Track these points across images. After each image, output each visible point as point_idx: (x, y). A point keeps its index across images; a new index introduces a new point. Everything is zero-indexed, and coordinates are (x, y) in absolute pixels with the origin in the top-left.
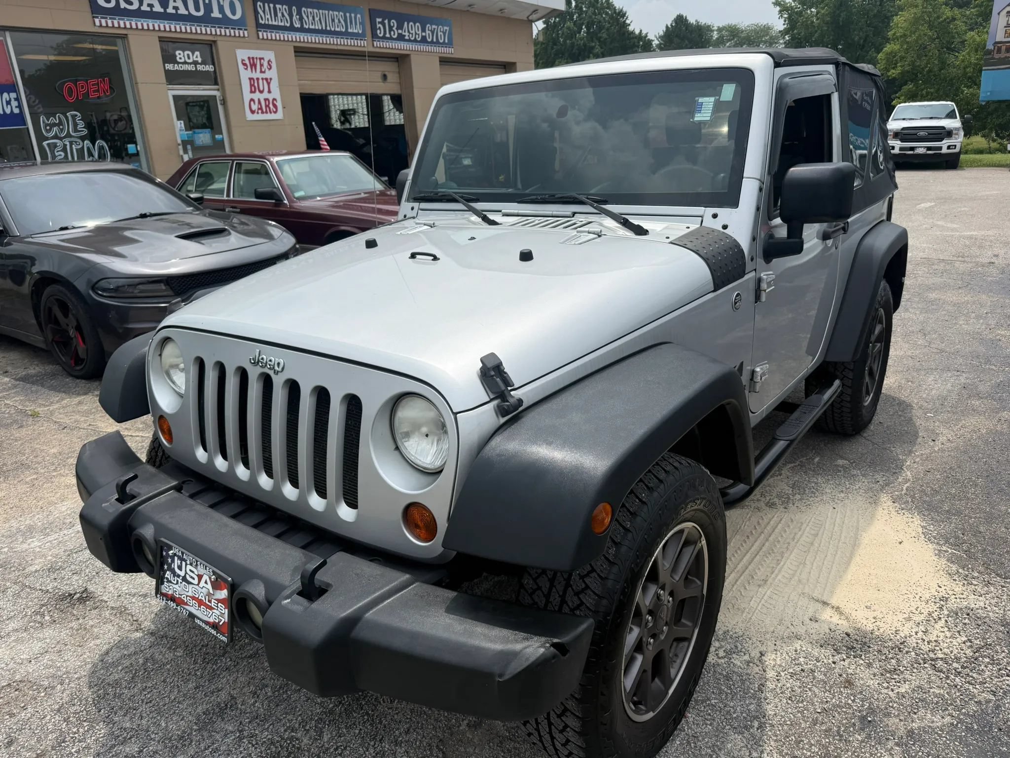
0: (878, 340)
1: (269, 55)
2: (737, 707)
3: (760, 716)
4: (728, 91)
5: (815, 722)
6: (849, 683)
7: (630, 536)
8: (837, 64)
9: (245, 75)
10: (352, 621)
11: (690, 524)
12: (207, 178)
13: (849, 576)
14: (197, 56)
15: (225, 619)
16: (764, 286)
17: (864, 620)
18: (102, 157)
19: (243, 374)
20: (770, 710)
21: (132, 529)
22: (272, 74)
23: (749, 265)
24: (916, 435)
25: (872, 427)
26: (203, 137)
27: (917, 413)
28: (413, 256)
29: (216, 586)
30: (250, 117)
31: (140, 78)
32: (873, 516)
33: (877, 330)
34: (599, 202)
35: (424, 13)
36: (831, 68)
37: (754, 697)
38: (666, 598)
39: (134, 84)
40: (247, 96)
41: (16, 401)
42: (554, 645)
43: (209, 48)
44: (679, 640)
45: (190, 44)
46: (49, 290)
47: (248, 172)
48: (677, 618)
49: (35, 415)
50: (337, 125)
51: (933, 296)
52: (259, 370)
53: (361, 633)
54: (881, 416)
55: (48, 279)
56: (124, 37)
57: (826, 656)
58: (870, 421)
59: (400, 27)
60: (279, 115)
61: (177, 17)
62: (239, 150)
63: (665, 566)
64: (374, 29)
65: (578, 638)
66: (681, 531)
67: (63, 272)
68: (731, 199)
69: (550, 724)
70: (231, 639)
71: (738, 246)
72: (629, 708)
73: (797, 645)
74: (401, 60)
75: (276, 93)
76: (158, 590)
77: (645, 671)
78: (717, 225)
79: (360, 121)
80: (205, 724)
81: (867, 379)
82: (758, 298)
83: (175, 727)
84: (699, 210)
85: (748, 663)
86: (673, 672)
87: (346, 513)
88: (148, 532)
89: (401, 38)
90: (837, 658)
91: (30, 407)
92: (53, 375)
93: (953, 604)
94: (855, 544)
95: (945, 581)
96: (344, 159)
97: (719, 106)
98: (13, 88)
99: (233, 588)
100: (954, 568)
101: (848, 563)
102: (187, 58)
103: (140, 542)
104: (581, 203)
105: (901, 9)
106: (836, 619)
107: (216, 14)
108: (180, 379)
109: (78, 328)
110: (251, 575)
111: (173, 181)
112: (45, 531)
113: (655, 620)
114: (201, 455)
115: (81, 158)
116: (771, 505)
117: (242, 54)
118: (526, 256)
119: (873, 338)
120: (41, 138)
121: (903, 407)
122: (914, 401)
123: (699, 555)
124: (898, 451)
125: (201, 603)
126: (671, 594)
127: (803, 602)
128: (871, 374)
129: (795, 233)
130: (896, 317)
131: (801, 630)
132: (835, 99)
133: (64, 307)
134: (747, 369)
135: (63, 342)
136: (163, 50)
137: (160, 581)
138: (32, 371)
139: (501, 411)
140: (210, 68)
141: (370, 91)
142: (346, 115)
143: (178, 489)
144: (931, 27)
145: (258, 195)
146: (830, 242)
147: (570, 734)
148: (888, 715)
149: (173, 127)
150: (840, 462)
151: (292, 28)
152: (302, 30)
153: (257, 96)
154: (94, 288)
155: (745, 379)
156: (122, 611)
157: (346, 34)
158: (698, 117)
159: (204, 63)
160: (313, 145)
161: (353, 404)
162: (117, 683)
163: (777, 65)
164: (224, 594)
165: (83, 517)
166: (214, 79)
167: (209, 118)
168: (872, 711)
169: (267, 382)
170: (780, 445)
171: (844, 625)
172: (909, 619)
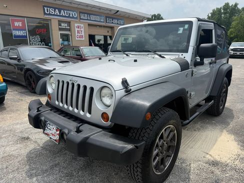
0: (224, 92)
1: (82, 25)
2: (183, 176)
3: (189, 178)
4: (186, 26)
5: (203, 181)
6: (213, 173)
7: (156, 124)
8: (214, 23)
9: (76, 29)
10: (87, 138)
11: (172, 126)
12: (66, 51)
13: (214, 148)
14: (66, 25)
15: (58, 139)
16: (194, 72)
17: (218, 158)
18: (43, 45)
19: (68, 83)
20: (191, 177)
21: (39, 118)
22: (83, 30)
23: (190, 67)
24: (234, 117)
25: (222, 114)
26: (66, 43)
27: (234, 112)
28: (109, 61)
29: (57, 130)
30: (77, 39)
31: (53, 29)
32: (221, 135)
33: (224, 90)
34: (155, 52)
35: (118, 17)
36: (213, 24)
37: (187, 174)
38: (165, 144)
39: (52, 30)
40: (77, 34)
41: (18, 97)
42: (135, 146)
43: (69, 23)
44: (168, 156)
45: (65, 22)
46: (28, 72)
47: (75, 51)
48: (168, 150)
49: (22, 100)
50: (97, 43)
51: (240, 86)
52: (72, 82)
53: (89, 141)
54: (225, 112)
55: (28, 70)
56: (50, 20)
57: (207, 165)
58: (222, 113)
59: (112, 20)
60: (83, 39)
61: (62, 16)
62: (73, 45)
63: (165, 135)
64: (106, 20)
65: (141, 145)
66: (170, 127)
67: (32, 68)
68: (186, 51)
69: (134, 170)
70: (59, 144)
71: (187, 62)
72: (154, 170)
73: (200, 163)
74: (112, 28)
75: (83, 34)
76: (44, 132)
77: (159, 162)
78: (183, 57)
79: (102, 42)
80: (52, 168)
81: (221, 102)
82: (192, 75)
83: (45, 168)
84: (178, 53)
85: (186, 166)
86: (166, 164)
87: (88, 115)
88: (43, 118)
89: (112, 23)
90: (210, 166)
91: (21, 98)
92: (27, 92)
93: (241, 156)
94: (216, 140)
95: (239, 151)
96: (97, 48)
97: (184, 30)
98: (25, 30)
99: (60, 131)
100: (242, 148)
101: (214, 145)
102: (64, 25)
103: (41, 120)
104: (150, 52)
105: (234, 21)
106: (210, 157)
107: (71, 16)
108: (54, 86)
109: (34, 81)
110: (65, 128)
111: (59, 51)
112: (21, 124)
113: (162, 149)
114: (57, 103)
115: (38, 45)
116: (195, 130)
117: (76, 25)
118: (135, 61)
119: (223, 92)
120: (30, 41)
121: (231, 110)
122: (234, 109)
123: (174, 135)
124: (229, 120)
125: (53, 135)
126: (167, 143)
127: (202, 153)
128: (222, 101)
129: (202, 60)
130: (229, 88)
131: (201, 159)
132: (213, 31)
133: (31, 76)
134: (189, 93)
135: (30, 84)
136: (59, 24)
137: (44, 130)
138: (22, 91)
139: (126, 91)
140: (69, 28)
141: (105, 34)
142: (99, 41)
143: (51, 110)
144: (241, 25)
145: (77, 55)
146: (211, 65)
147: (138, 173)
148: (222, 181)
149: (59, 40)
150: (213, 122)
151: (88, 20)
152: (90, 20)
153: (79, 34)
154: (38, 72)
155: (188, 95)
156: (36, 142)
157: (100, 21)
158: (179, 32)
159: (68, 26)
160: (90, 45)
161: (92, 89)
162: (32, 157)
163: (199, 21)
164: (58, 132)
165: (29, 115)
166: (69, 30)
167: (68, 38)
168: (218, 179)
169: (73, 84)
170: (197, 113)
171: (212, 159)
172: (229, 159)
